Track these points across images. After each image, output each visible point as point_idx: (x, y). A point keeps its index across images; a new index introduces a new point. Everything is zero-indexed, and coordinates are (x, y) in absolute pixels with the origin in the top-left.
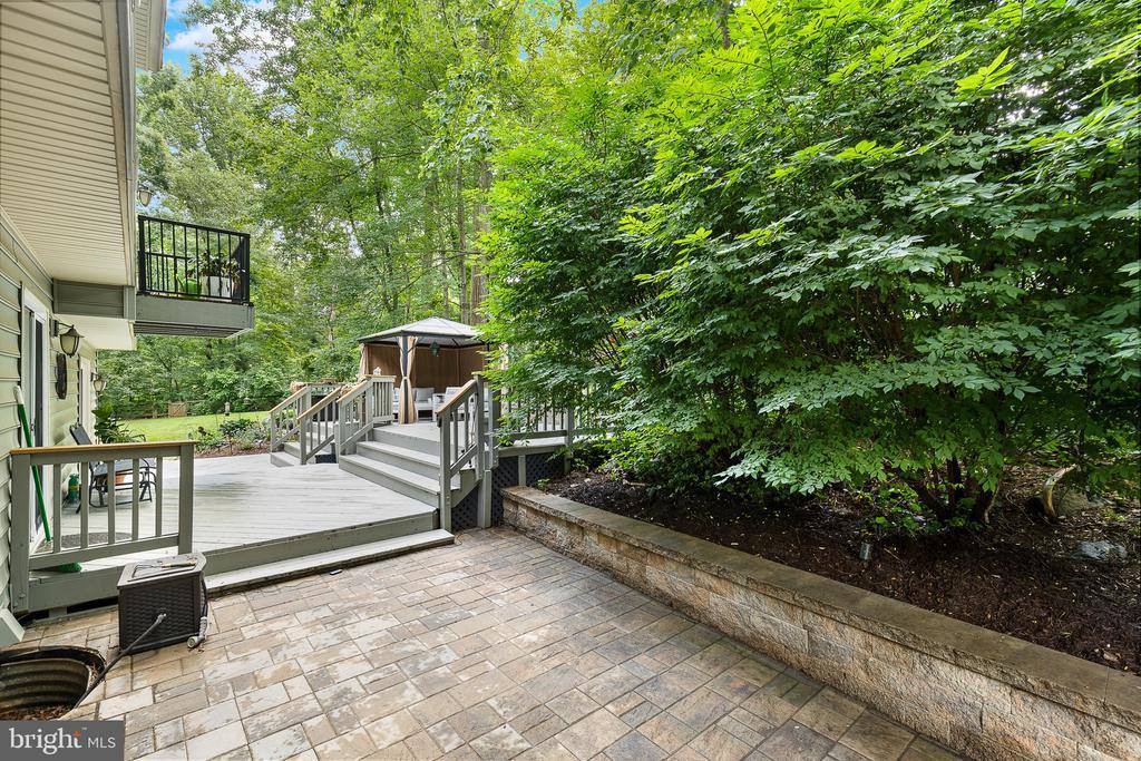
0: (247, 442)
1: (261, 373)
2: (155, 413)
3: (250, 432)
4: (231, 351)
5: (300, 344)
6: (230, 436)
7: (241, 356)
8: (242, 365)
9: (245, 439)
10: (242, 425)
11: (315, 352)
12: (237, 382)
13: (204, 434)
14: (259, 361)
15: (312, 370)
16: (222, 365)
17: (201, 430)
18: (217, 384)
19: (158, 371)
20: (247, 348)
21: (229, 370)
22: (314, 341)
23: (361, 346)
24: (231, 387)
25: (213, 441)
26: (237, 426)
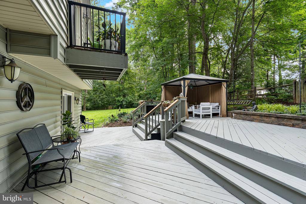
0: (125, 120)
1: (129, 98)
2: (106, 108)
3: (126, 116)
4: (122, 92)
5: (137, 90)
6: (120, 118)
7: (124, 94)
8: (124, 96)
9: (124, 119)
10: (124, 114)
11: (141, 92)
12: (123, 100)
13: (113, 117)
14: (128, 95)
15: (141, 97)
16: (120, 96)
17: (112, 116)
18: (118, 101)
19: (106, 98)
20: (126, 91)
21: (121, 97)
22: (141, 89)
23: (163, 87)
24: (122, 102)
25: (116, 119)
26: (122, 114)
